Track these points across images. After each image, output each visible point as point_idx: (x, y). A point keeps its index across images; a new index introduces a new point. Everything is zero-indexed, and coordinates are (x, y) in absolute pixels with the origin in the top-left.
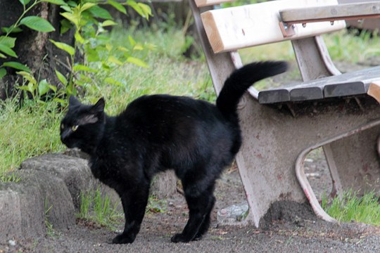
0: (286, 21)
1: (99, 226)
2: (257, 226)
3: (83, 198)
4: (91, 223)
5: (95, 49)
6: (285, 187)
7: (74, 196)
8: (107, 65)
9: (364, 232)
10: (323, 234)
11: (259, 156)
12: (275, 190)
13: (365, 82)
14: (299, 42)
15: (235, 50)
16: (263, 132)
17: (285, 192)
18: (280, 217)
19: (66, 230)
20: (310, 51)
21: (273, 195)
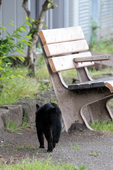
0: (75, 62)
1: (12, 132)
2: (67, 132)
3: (7, 123)
4: (10, 131)
5: (5, 72)
6: (77, 118)
7: (4, 122)
8: (11, 77)
9: (104, 134)
10: (90, 135)
11: (68, 108)
12: (73, 119)
13: (105, 82)
14: (79, 69)
15: (59, 72)
16: (69, 100)
17: (77, 120)
18: (75, 129)
19: (2, 133)
20: (83, 72)
21: (72, 121)
